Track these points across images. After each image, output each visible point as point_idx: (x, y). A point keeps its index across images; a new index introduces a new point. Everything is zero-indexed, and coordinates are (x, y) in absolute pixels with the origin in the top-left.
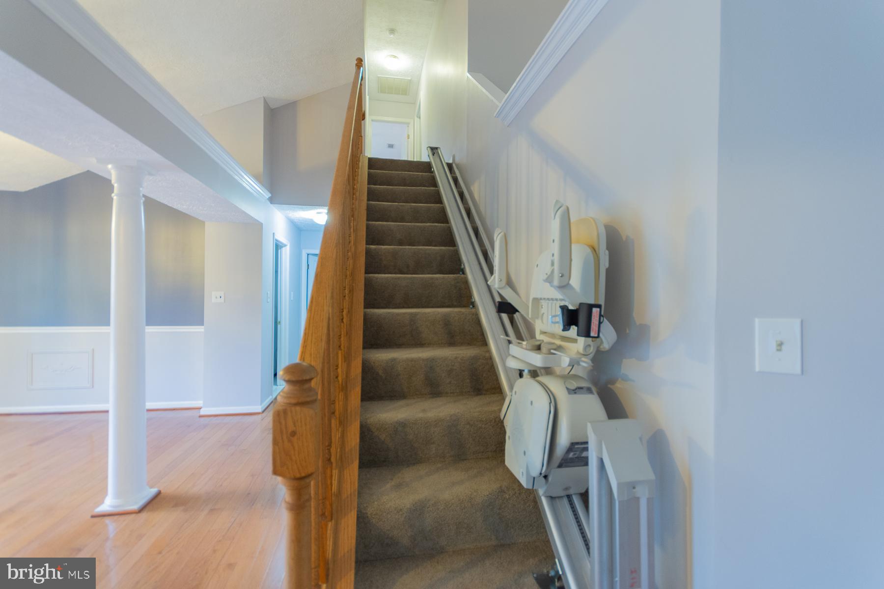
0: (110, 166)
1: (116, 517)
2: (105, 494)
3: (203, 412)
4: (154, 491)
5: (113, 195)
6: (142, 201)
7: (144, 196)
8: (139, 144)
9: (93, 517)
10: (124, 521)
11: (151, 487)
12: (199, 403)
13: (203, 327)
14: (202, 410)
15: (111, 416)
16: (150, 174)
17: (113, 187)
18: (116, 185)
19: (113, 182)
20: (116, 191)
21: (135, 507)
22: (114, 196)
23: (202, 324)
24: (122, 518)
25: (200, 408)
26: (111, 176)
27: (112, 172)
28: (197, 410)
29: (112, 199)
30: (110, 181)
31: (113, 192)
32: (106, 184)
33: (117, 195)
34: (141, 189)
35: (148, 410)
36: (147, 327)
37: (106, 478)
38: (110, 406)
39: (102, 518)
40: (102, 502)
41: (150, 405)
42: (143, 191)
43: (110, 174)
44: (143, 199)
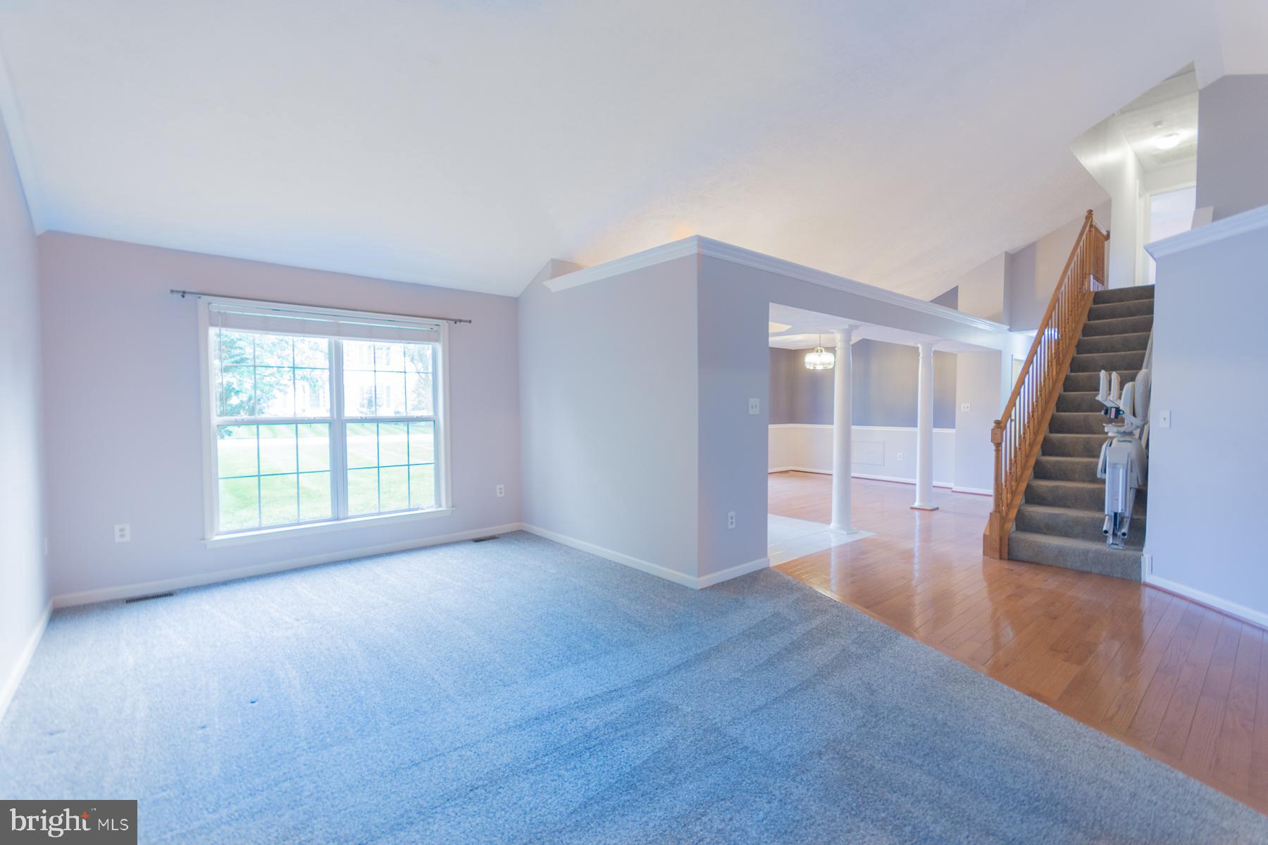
23: (954, 428)
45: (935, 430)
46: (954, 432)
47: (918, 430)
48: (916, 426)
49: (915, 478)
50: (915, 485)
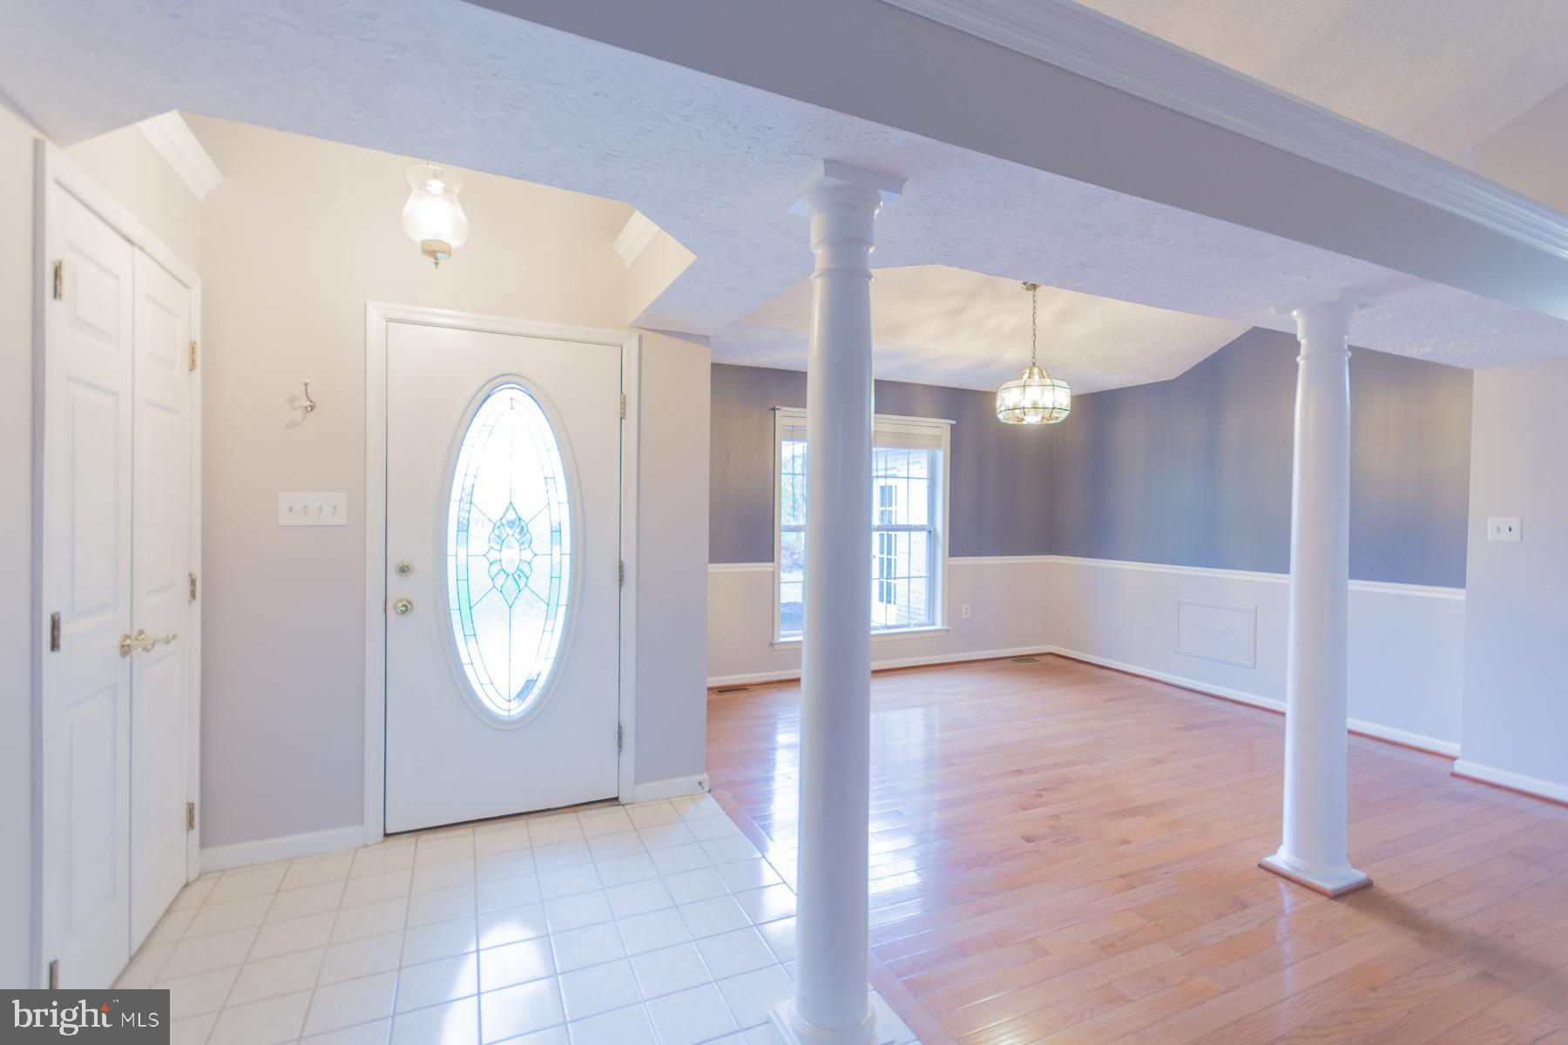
0: (1295, 313)
1: (1295, 886)
2: (1279, 842)
3: (1460, 767)
4: (1359, 875)
5: (1298, 359)
6: (1347, 358)
7: (1351, 348)
8: (1345, 260)
9: (1260, 866)
10: (1308, 898)
11: (1355, 866)
12: (1451, 748)
13: (1463, 591)
14: (1457, 762)
15: (1290, 723)
16: (1362, 306)
17: (1299, 344)
18: (1303, 342)
19: (1299, 337)
20: (1303, 351)
21: (1329, 886)
22: (1301, 360)
23: (1463, 585)
24: (1307, 893)
25: (1454, 759)
26: (1296, 328)
27: (1298, 323)
28: (1445, 761)
29: (1297, 365)
30: (1295, 336)
31: (1298, 354)
32: (1289, 342)
33: (1305, 358)
34: (1346, 337)
35: (1351, 732)
36: (1351, 581)
37: (1280, 816)
38: (1288, 706)
39: (1272, 875)
40: (1274, 852)
41: (1354, 723)
42: (1348, 340)
43: (1295, 324)
44: (1350, 353)
45: (1355, 586)
46: (1463, 598)
47: (1290, 582)
48: (1287, 571)
49: (1284, 699)
50: (1283, 714)
